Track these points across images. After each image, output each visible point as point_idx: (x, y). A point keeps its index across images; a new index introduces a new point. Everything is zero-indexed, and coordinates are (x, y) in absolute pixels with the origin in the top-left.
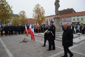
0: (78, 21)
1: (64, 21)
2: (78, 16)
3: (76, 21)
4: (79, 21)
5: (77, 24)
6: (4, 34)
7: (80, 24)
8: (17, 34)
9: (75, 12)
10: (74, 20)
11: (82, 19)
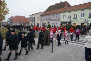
4: (70, 20)
5: (67, 24)
7: (73, 24)
10: (64, 17)
11: (75, 16)
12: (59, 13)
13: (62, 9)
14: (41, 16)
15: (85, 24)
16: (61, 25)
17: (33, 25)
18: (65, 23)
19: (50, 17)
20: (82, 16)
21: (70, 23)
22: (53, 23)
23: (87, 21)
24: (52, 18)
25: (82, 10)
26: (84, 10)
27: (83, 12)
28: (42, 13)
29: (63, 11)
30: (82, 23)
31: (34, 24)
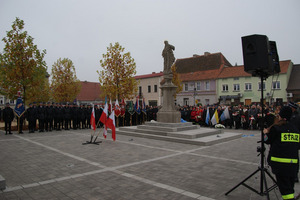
0: (236, 94)
1: (195, 93)
2: (236, 78)
3: (231, 93)
4: (239, 94)
5: (233, 101)
6: (15, 129)
7: (244, 101)
8: (59, 129)
9: (230, 65)
10: (226, 88)
11: (248, 87)
15: (267, 101)
18: (228, 98)
19: (189, 87)
21: (238, 99)
23: (270, 95)
24: (195, 89)
29: (221, 76)
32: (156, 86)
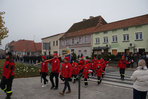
1: (78, 45)
4: (107, 46)
5: (103, 51)
7: (111, 52)
10: (98, 40)
11: (115, 39)
12: (90, 34)
13: (93, 29)
14: (60, 39)
15: (130, 51)
16: (93, 53)
17: (48, 54)
18: (99, 49)
19: (75, 41)
20: (125, 39)
21: (106, 49)
22: (80, 51)
23: (133, 46)
24: (78, 43)
25: (124, 30)
26: (127, 29)
27: (126, 32)
28: (61, 36)
29: (95, 31)
30: (125, 50)
31: (50, 52)
32: (57, 41)
